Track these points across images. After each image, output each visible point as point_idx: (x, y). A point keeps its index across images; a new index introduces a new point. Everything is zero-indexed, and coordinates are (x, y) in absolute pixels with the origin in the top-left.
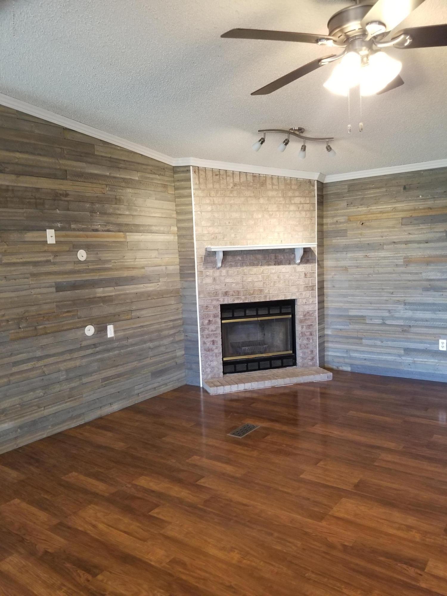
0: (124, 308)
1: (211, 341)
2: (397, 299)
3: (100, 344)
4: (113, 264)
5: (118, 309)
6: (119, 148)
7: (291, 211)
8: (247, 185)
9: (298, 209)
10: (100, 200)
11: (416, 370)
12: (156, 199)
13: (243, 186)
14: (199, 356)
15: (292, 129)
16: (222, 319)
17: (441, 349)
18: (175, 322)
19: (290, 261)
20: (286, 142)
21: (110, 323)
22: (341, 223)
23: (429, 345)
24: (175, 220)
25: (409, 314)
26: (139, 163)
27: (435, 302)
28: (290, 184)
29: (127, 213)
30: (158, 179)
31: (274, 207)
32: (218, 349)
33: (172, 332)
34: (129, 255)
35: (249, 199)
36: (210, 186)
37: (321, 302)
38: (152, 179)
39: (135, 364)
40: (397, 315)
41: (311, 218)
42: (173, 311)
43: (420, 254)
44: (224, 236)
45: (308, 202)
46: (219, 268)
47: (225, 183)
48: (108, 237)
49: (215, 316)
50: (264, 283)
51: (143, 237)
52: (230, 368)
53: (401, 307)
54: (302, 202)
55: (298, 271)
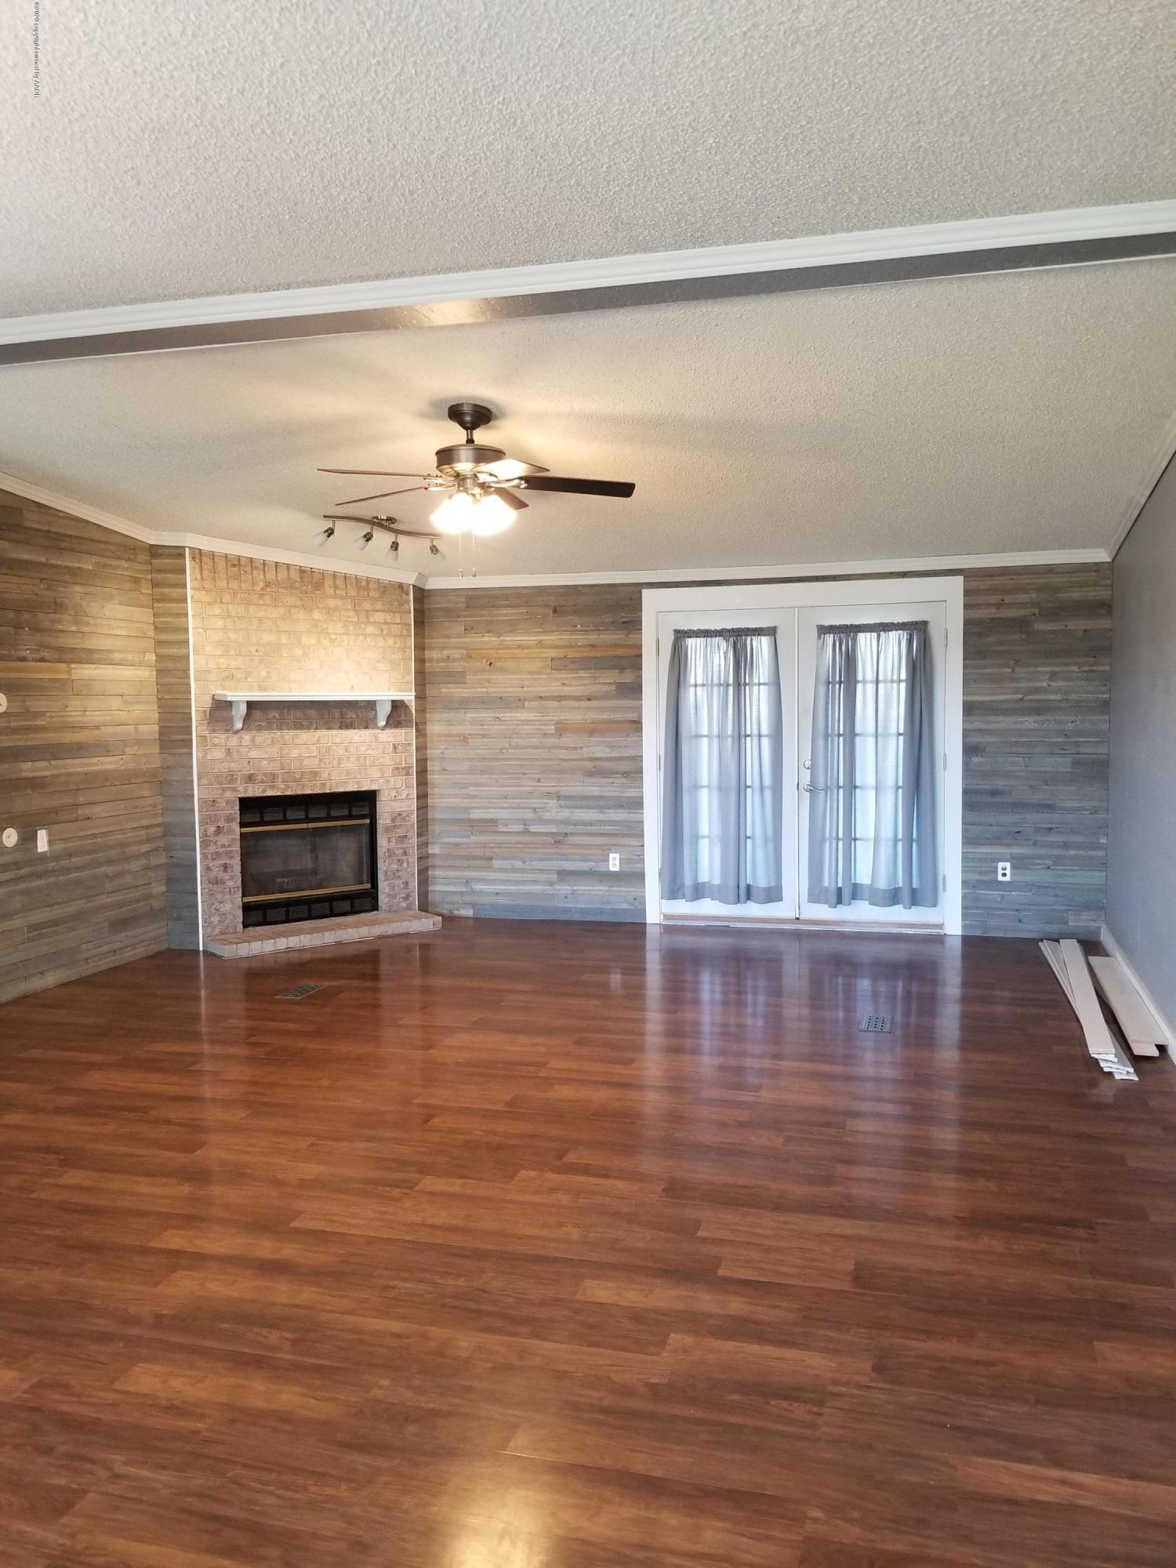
0: (65, 801)
1: (221, 866)
2: (547, 789)
3: (28, 863)
4: (48, 719)
5: (56, 802)
6: (62, 514)
7: (369, 635)
8: (290, 586)
9: (380, 632)
10: (31, 607)
11: (578, 906)
12: (121, 604)
13: (283, 588)
14: (197, 893)
15: (377, 518)
16: (242, 825)
17: (612, 869)
18: (149, 831)
19: (367, 722)
20: (368, 537)
21: (42, 826)
22: (455, 660)
23: (593, 864)
24: (153, 642)
25: (565, 814)
26: (93, 541)
27: (603, 794)
28: (367, 588)
29: (74, 628)
30: (123, 567)
31: (339, 628)
32: (234, 880)
33: (145, 848)
34: (75, 703)
35: (294, 610)
36: (223, 584)
37: (422, 797)
38: (116, 568)
39: (82, 904)
40: (547, 816)
41: (404, 650)
42: (148, 809)
43: (579, 717)
44: (248, 674)
45: (398, 621)
46: (237, 732)
47: (250, 581)
48: (41, 671)
49: (229, 820)
50: (320, 761)
51: (98, 671)
52: (256, 916)
53: (552, 803)
54: (389, 621)
55: (382, 740)
